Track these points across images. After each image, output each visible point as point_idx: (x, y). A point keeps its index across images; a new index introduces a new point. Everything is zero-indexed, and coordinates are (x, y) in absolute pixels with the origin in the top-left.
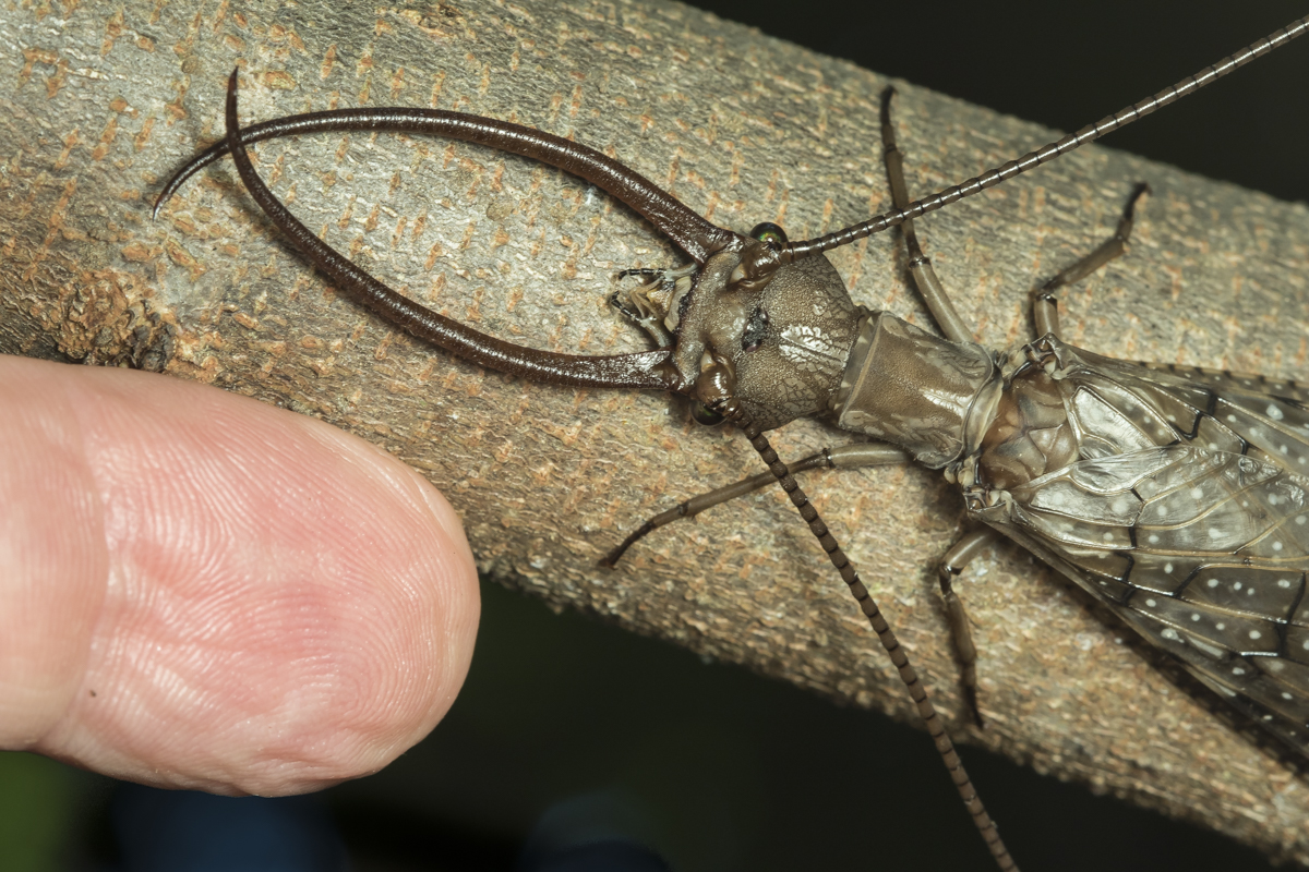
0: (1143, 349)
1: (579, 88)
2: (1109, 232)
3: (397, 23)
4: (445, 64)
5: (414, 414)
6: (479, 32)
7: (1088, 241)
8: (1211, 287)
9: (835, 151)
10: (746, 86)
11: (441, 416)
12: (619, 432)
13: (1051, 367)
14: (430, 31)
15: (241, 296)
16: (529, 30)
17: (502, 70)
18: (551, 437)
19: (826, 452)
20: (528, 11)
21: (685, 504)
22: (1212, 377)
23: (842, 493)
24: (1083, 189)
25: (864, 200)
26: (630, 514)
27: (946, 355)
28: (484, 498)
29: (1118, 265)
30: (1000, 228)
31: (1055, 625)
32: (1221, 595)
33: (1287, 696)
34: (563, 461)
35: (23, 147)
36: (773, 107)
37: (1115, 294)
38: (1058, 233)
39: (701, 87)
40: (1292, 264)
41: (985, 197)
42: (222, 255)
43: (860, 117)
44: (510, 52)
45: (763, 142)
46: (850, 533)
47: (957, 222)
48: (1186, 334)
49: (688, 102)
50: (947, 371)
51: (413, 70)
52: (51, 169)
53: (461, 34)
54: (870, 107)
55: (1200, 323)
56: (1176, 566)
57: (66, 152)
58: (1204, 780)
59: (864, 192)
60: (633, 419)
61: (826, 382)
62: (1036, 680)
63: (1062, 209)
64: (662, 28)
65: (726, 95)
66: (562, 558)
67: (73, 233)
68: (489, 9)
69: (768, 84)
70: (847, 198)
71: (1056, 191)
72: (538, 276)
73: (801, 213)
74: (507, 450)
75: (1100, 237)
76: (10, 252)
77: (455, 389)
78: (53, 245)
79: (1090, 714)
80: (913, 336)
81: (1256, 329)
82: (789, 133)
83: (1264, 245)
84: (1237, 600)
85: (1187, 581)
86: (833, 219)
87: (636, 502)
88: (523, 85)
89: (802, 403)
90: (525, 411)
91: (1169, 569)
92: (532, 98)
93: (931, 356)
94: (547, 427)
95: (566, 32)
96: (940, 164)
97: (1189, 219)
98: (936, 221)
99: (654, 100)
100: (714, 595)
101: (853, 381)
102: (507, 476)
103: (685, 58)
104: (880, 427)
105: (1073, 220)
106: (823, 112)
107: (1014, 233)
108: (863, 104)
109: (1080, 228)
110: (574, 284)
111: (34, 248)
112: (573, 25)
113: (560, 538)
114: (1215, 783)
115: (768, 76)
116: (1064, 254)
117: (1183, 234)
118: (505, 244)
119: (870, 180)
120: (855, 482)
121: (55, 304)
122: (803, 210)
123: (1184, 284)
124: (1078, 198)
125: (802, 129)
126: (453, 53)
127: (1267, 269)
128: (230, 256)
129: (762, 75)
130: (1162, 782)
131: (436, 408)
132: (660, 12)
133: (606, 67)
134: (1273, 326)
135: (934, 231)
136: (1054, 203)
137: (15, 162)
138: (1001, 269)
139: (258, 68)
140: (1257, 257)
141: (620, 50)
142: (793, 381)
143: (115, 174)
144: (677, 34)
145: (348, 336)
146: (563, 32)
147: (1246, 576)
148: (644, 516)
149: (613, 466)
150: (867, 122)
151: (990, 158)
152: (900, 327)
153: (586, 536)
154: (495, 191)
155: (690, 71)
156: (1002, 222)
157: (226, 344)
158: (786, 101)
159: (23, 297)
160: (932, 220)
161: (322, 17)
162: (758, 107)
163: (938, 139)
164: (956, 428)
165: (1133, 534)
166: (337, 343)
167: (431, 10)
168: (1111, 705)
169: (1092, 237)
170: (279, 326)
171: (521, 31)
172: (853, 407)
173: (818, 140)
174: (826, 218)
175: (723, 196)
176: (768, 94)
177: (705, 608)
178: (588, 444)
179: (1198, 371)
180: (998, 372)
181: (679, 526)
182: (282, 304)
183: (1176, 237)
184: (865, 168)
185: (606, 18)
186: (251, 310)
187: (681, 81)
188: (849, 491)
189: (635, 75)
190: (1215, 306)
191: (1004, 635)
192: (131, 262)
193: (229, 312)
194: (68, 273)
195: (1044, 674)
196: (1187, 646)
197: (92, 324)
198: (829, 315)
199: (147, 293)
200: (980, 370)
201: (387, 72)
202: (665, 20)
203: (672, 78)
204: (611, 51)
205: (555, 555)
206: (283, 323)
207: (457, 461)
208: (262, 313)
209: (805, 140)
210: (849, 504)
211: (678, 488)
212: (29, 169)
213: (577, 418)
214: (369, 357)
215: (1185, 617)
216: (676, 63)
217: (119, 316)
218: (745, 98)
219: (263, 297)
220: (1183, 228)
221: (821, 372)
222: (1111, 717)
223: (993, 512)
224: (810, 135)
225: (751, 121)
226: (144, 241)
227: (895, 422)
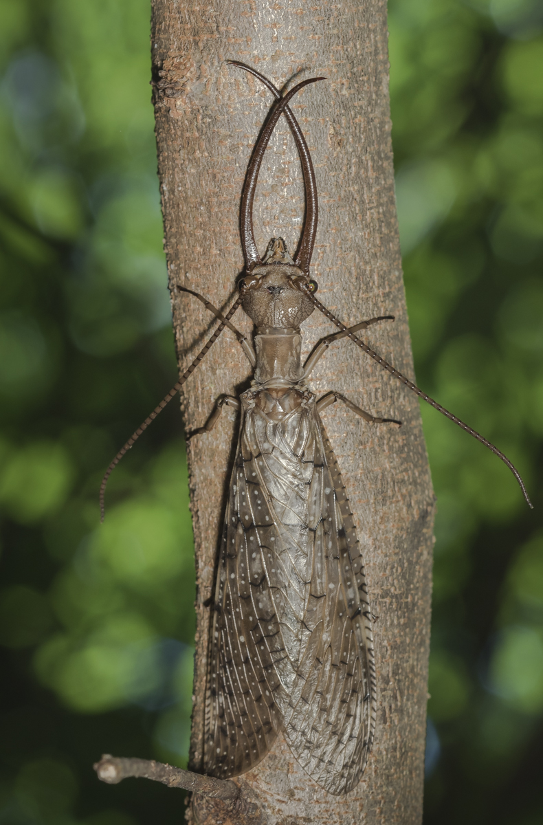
0: (335, 442)
1: (334, 201)
2: (375, 415)
3: (326, 126)
4: (319, 149)
5: (197, 194)
6: (338, 156)
7: (367, 408)
8: (371, 460)
9: (357, 303)
10: (366, 263)
11: (200, 203)
12: (222, 267)
13: (305, 401)
14: (329, 139)
15: (206, 112)
16: (348, 175)
17: (327, 170)
18: (210, 245)
19: (245, 339)
20: (355, 173)
21: (209, 303)
23: (236, 356)
24: (388, 402)
26: (198, 286)
27: (294, 363)
28: (182, 235)
29: (363, 422)
30: (357, 374)
32: (254, 498)
33: (233, 541)
34: (205, 253)
35: (221, 14)
36: (363, 275)
37: (351, 424)
38: (365, 396)
39: (358, 246)
40: (396, 489)
42: (216, 99)
43: (376, 309)
44: (336, 171)
45: (347, 275)
46: (225, 366)
47: (351, 357)
48: (348, 456)
49: (349, 242)
50: (288, 365)
51: (311, 138)
52: (218, 27)
53: (333, 151)
54: (382, 312)
55: (355, 460)
56: (256, 476)
57: (225, 29)
58: (203, 539)
62: (208, 459)
63: (376, 395)
65: (359, 256)
66: (177, 273)
67: (201, 44)
68: (349, 158)
69: (372, 271)
70: (341, 313)
71: (382, 390)
74: (199, 233)
75: (371, 412)
76: (186, 27)
78: (194, 40)
79: (206, 485)
80: (296, 349)
81: (363, 481)
82: (356, 284)
83: (400, 476)
84: (255, 505)
85: (253, 483)
87: (203, 287)
88: (325, 180)
90: (214, 231)
91: (254, 474)
93: (291, 358)
94: (212, 242)
95: (354, 190)
97: (396, 445)
99: (344, 230)
100: (188, 331)
101: (270, 333)
102: (192, 237)
103: (366, 237)
104: (259, 352)
105: (373, 401)
106: (371, 294)
107: (357, 380)
108: (382, 309)
109: (371, 404)
111: (191, 34)
112: (358, 191)
113: (182, 268)
114: (203, 543)
115: (376, 270)
116: (358, 401)
117: (388, 443)
119: (352, 319)
120: (242, 359)
121: (177, 51)
123: (368, 449)
124: (384, 400)
125: (360, 288)
126: (325, 150)
127: (389, 480)
128: (217, 101)
130: (197, 526)
131: (202, 200)
132: (383, 224)
133: (348, 208)
134: (367, 488)
135: (343, 349)
136: (376, 391)
137: (214, 13)
138: (341, 379)
140: (393, 475)
141: (357, 212)
142: (262, 310)
143: (226, 49)
144: (376, 232)
146: (354, 188)
147: (264, 503)
148: (200, 292)
149: (210, 272)
150: (375, 312)
152: (297, 344)
153: (186, 276)
154: (282, 184)
155: (362, 240)
156: (359, 374)
157: (190, 116)
158: (368, 279)
159: (175, 40)
161: (315, 98)
162: (360, 269)
163: (382, 341)
164: (269, 377)
165: (260, 455)
166: (207, 154)
167: (337, 137)
168: (211, 490)
169: (370, 410)
171: (346, 173)
172: (262, 338)
173: (358, 295)
175: (320, 267)
176: (368, 272)
177: (183, 332)
178: (213, 259)
180: (296, 383)
181: (202, 305)
182: (210, 128)
183: (385, 442)
184: (355, 317)
185: (368, 204)
186: (203, 118)
187: (356, 238)
188: (238, 358)
189: (350, 220)
190: (365, 463)
191: (217, 439)
192: (200, 69)
193: (199, 111)
194: (188, 50)
195: (211, 461)
196: (234, 496)
197: (175, 67)
198: (290, 315)
199: (192, 79)
202: (380, 226)
203: (356, 234)
204: (355, 208)
205: (176, 270)
206: (204, 132)
207: (189, 218)
208: (204, 123)
209: (356, 291)
210: (234, 360)
211: (214, 298)
212: (214, 19)
214: (207, 168)
215: (242, 489)
216: (363, 234)
217: (181, 74)
218: (361, 263)
219: (209, 120)
220: (391, 444)
221: (268, 319)
222: (208, 492)
223: (245, 403)
224: (358, 292)
225: (353, 268)
226: (208, 70)
227: (263, 355)
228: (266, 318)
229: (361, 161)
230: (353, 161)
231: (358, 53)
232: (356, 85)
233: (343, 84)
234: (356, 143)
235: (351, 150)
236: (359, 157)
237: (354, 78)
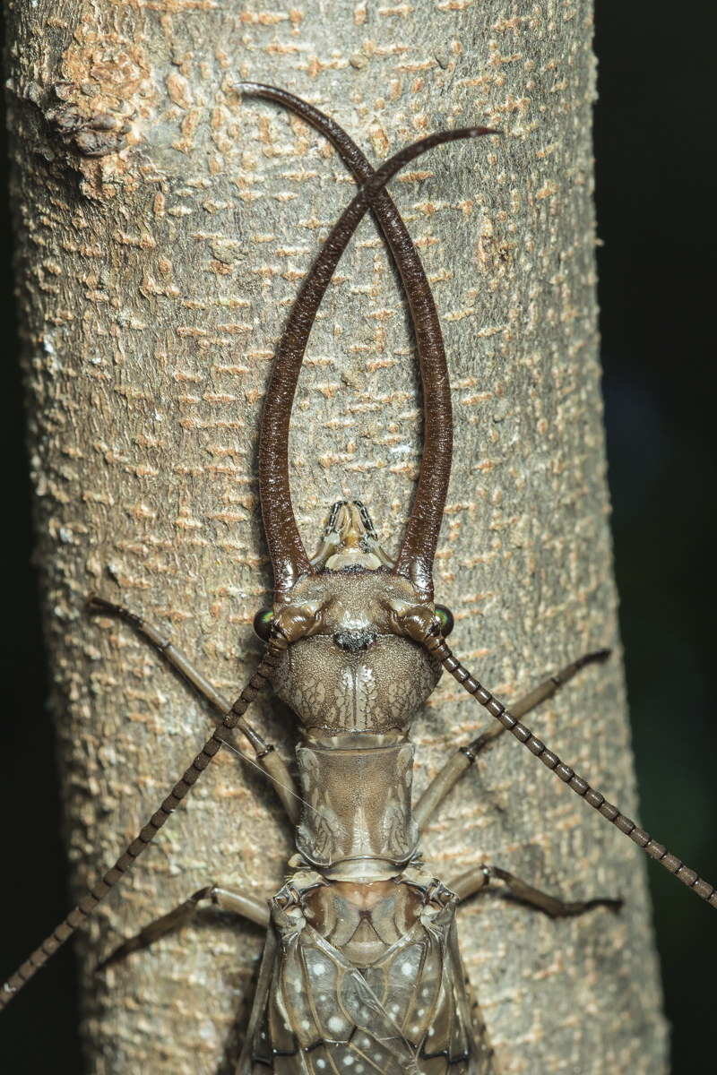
1: (489, 396)
3: (475, 218)
4: (458, 275)
5: (144, 381)
6: (500, 290)
8: (560, 1002)
9: (533, 635)
10: (556, 532)
11: (153, 404)
12: (207, 563)
13: (429, 911)
14: (481, 248)
15: (178, 192)
16: (520, 330)
17: (475, 324)
18: (176, 506)
19: (270, 748)
20: (536, 321)
22: (483, 1041)
24: (595, 853)
25: (502, 680)
26: (141, 600)
27: (400, 815)
28: (99, 469)
31: (210, 1000)
34: (162, 524)
36: (548, 565)
37: (517, 926)
39: (537, 497)
40: (611, 1057)
41: (551, 777)
43: (573, 641)
44: (494, 324)
45: (513, 571)
47: (519, 765)
48: (509, 1000)
49: (519, 493)
50: (386, 823)
51: (440, 251)
53: (490, 276)
54: (584, 644)
55: (525, 1008)
59: (508, 673)
60: (224, 570)
61: (331, 720)
63: (570, 846)
64: (574, 438)
65: (540, 521)
66: (79, 554)
67: (168, 24)
68: (523, 288)
69: (566, 550)
70: (497, 665)
71: (584, 832)
72: (311, 437)
73: (466, 632)
74: (149, 472)
77: (181, 408)
80: (403, 779)
81: (541, 1056)
82: (531, 588)
83: (616, 1025)
86: (474, 661)
87: (155, 601)
88: (470, 349)
89: (305, 705)
92: (463, 361)
93: (394, 803)
94: (184, 499)
95: (533, 361)
96: (562, 727)
98: (511, 748)
99: (508, 463)
100: (106, 697)
102: (127, 482)
103: (555, 470)
104: (312, 787)
106: (562, 607)
108: (585, 637)
110: (317, 471)
112: (541, 364)
113: (95, 547)
115: (573, 546)
117: (595, 954)
118: (326, 398)
119: (522, 673)
121: (101, 33)
122: (469, 632)
123: (552, 978)
124: (586, 853)
125: (540, 598)
126: (471, 278)
127: (597, 1039)
129: (570, 541)
131: (158, 397)
132: (587, 427)
136: (572, 837)
139: (382, 119)
140: (603, 1025)
141: (538, 414)
142: (324, 690)
143: (235, 38)
144: (575, 452)
145: (186, 298)
146: (532, 359)
149: (176, 570)
150: (571, 649)
151: (586, 765)
152: (405, 765)
154: (367, 368)
155: (547, 480)
156: (536, 803)
158: (557, 572)
160: (510, 744)
162: (541, 552)
163: (584, 712)
164: (340, 852)
165: (319, 1045)
166: (176, 290)
167: (500, 241)
170: (167, 235)
171: (517, 324)
172: (320, 756)
173: (536, 616)
174: (471, 654)
176: (557, 555)
178: (186, 540)
179: (482, 1028)
180: (404, 866)
182: (187, 230)
183: (590, 950)
185: (561, 388)
186: (169, 204)
187: (534, 477)
189: (523, 437)
190: (546, 1013)
191: (182, 960)
192: (166, 86)
193: (160, 188)
194: (132, 34)
197: (98, 74)
198: (392, 700)
199: (145, 112)
200: (399, 849)
201: (429, 229)
202: (582, 436)
203: (534, 469)
204: (533, 407)
206: (172, 238)
208: (171, 215)
209: (531, 605)
213: (203, 521)
214: (176, 323)
216: (549, 465)
217: (115, 94)
218: (545, 537)
219: (185, 210)
220: (600, 952)
221: (338, 710)
224: (537, 607)
225: (527, 552)
226: (188, 89)
227: (322, 797)
228: (333, 710)
229: (547, 292)
230: (532, 293)
231: (550, 28)
232: (542, 108)
233: (515, 111)
234: (539, 248)
235: (528, 267)
236: (544, 282)
237: (539, 92)
